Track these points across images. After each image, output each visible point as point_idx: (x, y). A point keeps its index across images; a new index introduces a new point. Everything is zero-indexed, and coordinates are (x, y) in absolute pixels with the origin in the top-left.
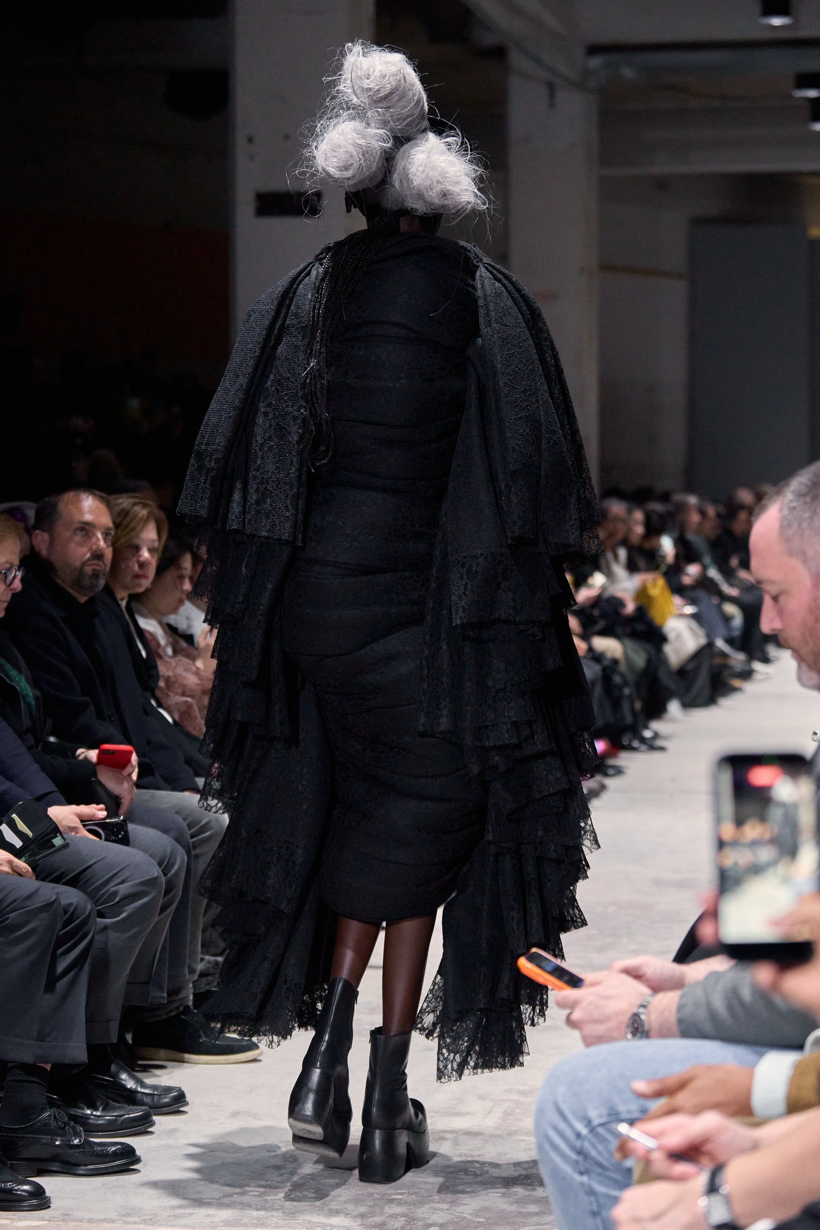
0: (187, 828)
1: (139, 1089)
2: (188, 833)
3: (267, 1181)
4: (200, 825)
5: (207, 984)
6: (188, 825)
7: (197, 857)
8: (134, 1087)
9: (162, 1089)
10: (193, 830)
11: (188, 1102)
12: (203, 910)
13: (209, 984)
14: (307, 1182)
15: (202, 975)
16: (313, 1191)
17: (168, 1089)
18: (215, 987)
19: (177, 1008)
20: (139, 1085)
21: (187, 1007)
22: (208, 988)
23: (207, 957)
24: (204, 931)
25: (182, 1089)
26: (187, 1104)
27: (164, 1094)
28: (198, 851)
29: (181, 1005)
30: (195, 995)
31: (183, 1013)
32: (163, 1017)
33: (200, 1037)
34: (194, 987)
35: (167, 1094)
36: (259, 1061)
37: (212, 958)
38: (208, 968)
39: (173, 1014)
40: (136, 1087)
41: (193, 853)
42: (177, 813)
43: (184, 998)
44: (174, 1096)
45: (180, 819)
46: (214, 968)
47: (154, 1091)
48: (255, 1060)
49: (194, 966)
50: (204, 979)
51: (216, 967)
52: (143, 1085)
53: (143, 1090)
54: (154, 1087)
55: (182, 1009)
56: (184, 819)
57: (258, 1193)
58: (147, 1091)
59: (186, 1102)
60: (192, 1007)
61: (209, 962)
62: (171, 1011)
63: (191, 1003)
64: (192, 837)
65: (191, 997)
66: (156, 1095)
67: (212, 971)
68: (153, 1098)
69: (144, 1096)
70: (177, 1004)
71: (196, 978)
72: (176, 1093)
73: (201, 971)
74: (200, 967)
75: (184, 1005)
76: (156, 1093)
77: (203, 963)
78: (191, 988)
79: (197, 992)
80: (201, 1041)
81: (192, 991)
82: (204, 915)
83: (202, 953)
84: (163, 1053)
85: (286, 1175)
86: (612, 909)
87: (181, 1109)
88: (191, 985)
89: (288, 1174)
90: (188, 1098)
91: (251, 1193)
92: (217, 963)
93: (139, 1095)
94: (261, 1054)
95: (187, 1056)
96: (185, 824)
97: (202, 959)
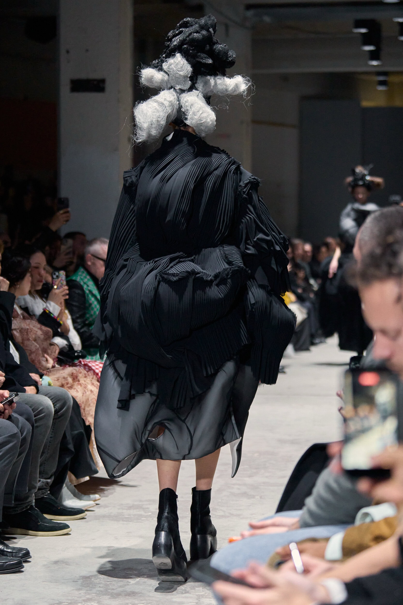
0: (32, 412)
1: (5, 550)
2: (33, 414)
3: (72, 597)
4: (39, 410)
5: (41, 494)
6: (32, 410)
7: (37, 427)
8: (2, 548)
9: (17, 550)
10: (34, 413)
11: (31, 556)
12: (40, 455)
13: (43, 494)
14: (94, 597)
15: (40, 489)
16: (96, 602)
17: (21, 550)
18: (45, 496)
19: (27, 507)
20: (5, 547)
21: (32, 506)
22: (42, 496)
23: (42, 480)
24: (40, 466)
25: (28, 549)
26: (31, 557)
27: (18, 552)
28: (38, 424)
29: (29, 505)
30: (35, 499)
31: (29, 509)
32: (19, 512)
33: (38, 522)
34: (35, 496)
35: (20, 552)
36: (70, 534)
37: (45, 480)
38: (42, 485)
39: (24, 510)
40: (4, 548)
41: (35, 425)
42: (26, 404)
43: (30, 502)
44: (23, 553)
45: (27, 407)
46: (46, 486)
47: (13, 551)
48: (67, 534)
49: (36, 485)
50: (40, 491)
51: (47, 485)
52: (7, 546)
53: (7, 550)
54: (14, 548)
55: (29, 507)
56: (30, 407)
57: (68, 603)
58: (9, 550)
59: (30, 556)
60: (34, 507)
61: (43, 482)
62: (23, 509)
63: (34, 504)
64: (35, 416)
65: (34, 501)
66: (14, 552)
67: (45, 487)
68: (12, 554)
69: (8, 553)
70: (26, 505)
71: (36, 491)
72: (24, 552)
73: (39, 487)
74: (39, 485)
75: (30, 505)
76: (14, 551)
77: (40, 483)
78: (33, 496)
79: (36, 498)
80: (39, 524)
81: (34, 498)
82: (40, 458)
83: (39, 478)
84: (19, 530)
85: (82, 594)
86: (256, 455)
87: (28, 560)
88: (34, 495)
89: (83, 593)
90: (31, 554)
91: (64, 604)
92: (47, 483)
93: (6, 553)
94: (70, 531)
95: (31, 532)
96: (31, 409)
97: (39, 481)
